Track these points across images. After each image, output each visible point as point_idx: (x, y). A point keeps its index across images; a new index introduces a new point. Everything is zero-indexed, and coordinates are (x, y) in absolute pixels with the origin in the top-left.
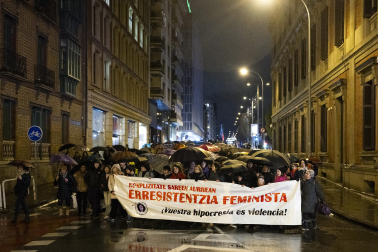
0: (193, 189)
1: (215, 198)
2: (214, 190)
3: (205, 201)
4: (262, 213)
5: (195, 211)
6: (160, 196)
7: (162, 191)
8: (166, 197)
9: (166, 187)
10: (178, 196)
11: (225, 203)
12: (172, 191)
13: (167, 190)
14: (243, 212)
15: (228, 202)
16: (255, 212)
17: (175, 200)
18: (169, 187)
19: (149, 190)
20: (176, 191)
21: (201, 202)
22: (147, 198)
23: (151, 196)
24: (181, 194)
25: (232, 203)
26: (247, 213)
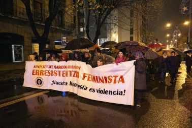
6: (49, 73)
9: (54, 67)
11: (83, 79)
12: (57, 70)
13: (54, 69)
14: (94, 91)
16: (100, 91)
20: (60, 70)
21: (74, 76)
23: (45, 73)
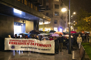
0: (29, 41)
1: (34, 43)
2: (34, 41)
4: (45, 50)
7: (20, 42)
8: (21, 44)
10: (25, 43)
15: (36, 45)
18: (22, 41)
19: (16, 42)
22: (15, 44)
24: (26, 43)
25: (37, 45)
26: (41, 49)
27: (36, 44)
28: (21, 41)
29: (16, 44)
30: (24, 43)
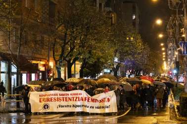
0: (71, 94)
1: (82, 98)
2: (81, 94)
3: (77, 99)
5: (73, 105)
6: (55, 99)
7: (56, 97)
8: (58, 99)
10: (65, 99)
13: (59, 96)
14: (93, 108)
16: (98, 108)
17: (63, 100)
18: (60, 95)
19: (50, 97)
21: (76, 100)
22: (49, 101)
23: (51, 99)
25: (88, 101)
26: (95, 108)
27: (85, 99)
28: (58, 95)
29: (51, 101)
30: (63, 98)
